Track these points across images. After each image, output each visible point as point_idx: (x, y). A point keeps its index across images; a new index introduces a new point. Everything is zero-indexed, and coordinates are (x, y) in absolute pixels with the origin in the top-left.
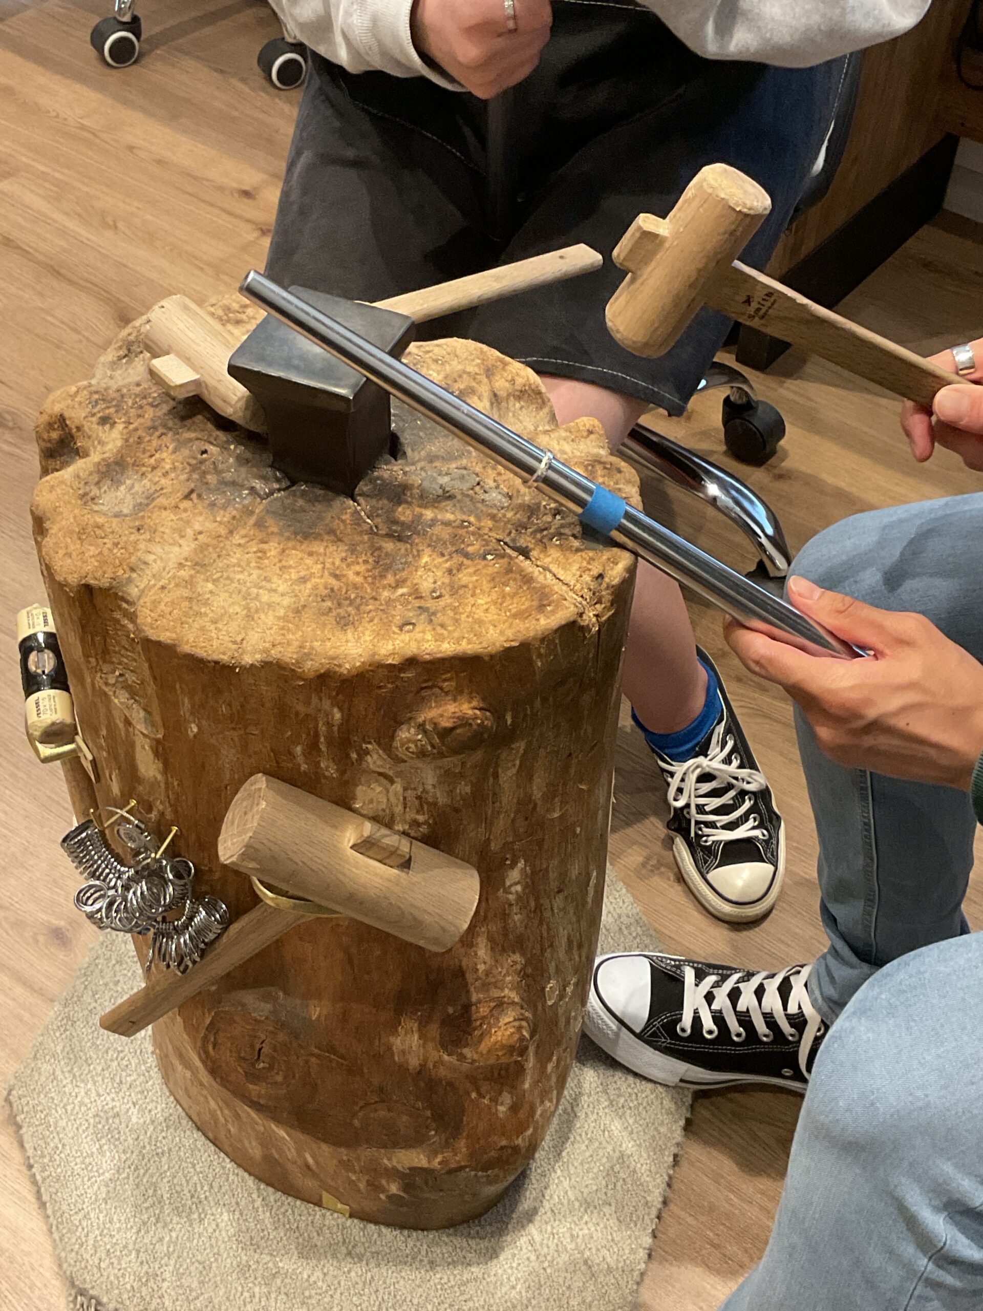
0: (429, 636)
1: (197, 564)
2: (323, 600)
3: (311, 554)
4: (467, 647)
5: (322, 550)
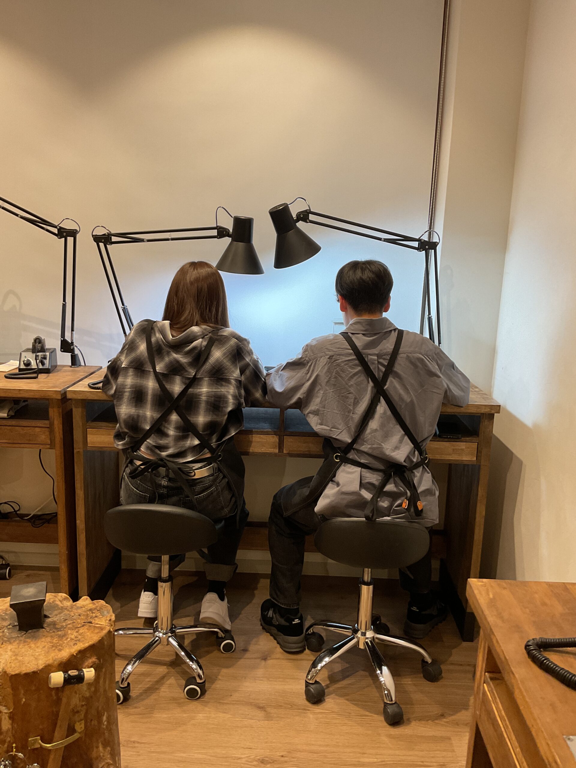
0: (81, 644)
2: (51, 648)
3: (42, 642)
4: (90, 643)
5: (44, 640)
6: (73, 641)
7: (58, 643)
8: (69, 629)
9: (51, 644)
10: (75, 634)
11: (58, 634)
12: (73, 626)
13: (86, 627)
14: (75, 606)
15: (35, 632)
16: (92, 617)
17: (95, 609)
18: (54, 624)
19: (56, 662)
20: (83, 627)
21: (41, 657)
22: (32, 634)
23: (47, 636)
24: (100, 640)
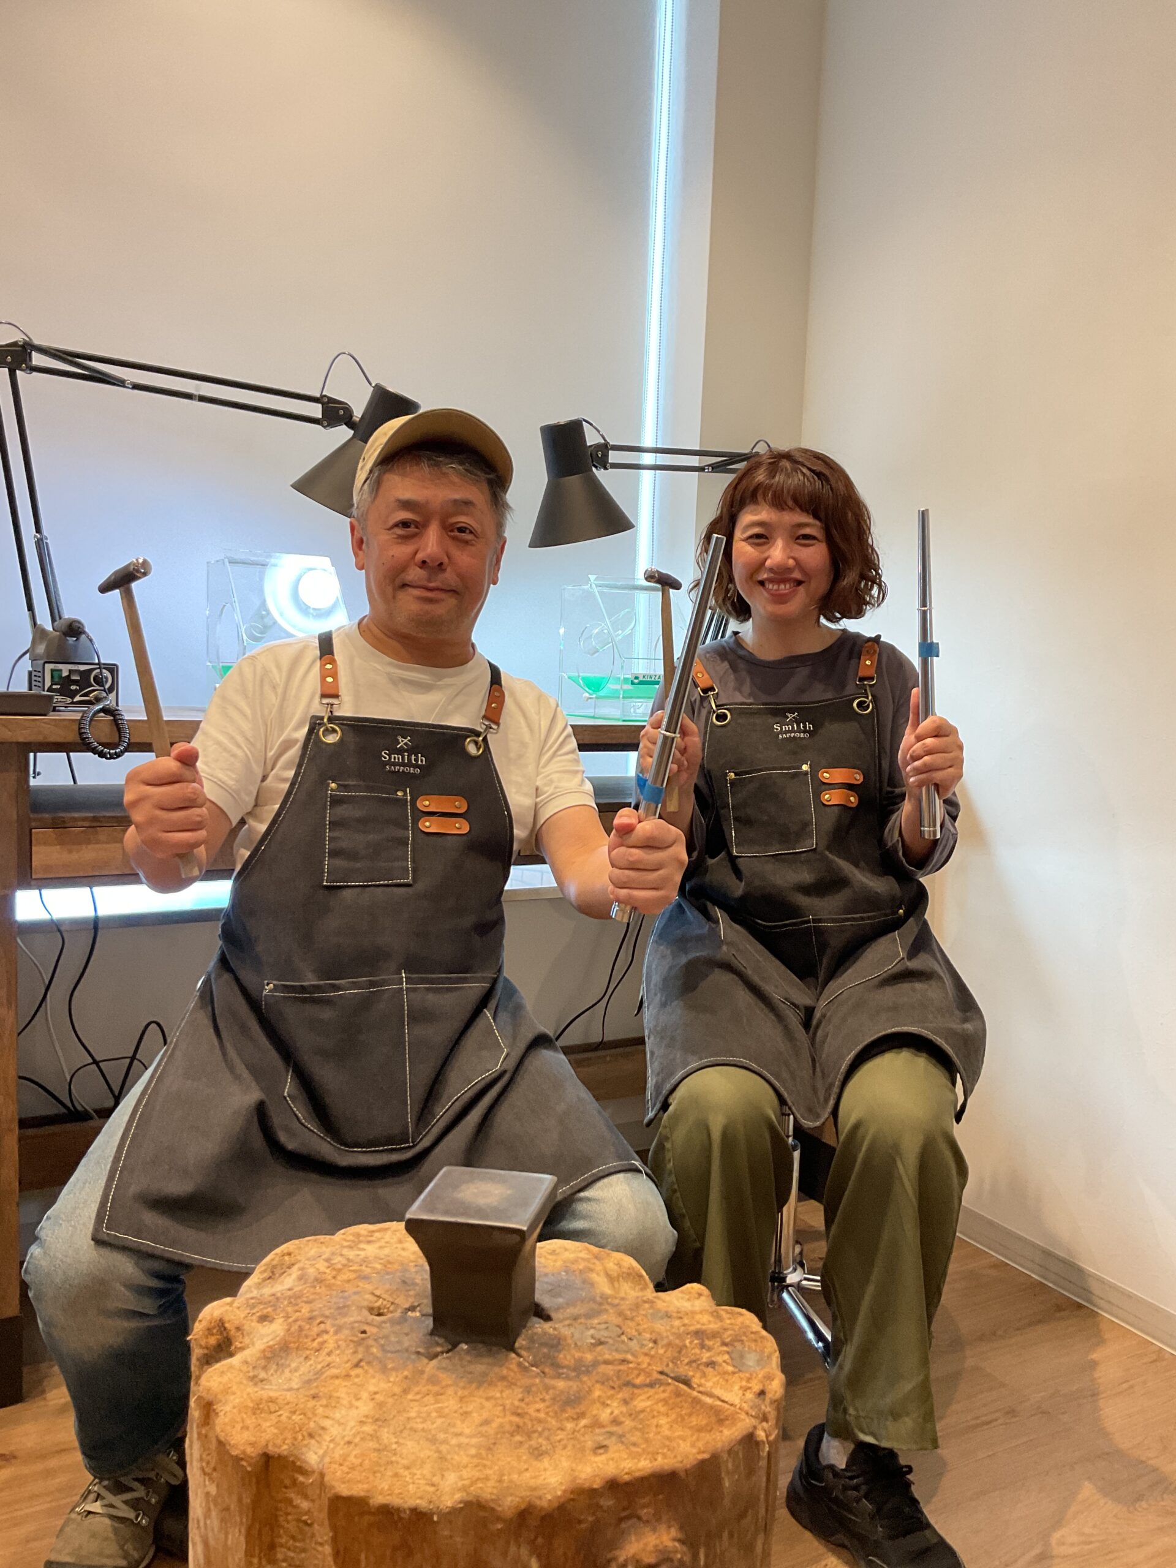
0: (624, 1454)
1: (377, 1420)
2: (512, 1435)
3: (488, 1399)
4: (663, 1462)
5: (498, 1394)
6: (599, 1431)
7: (540, 1421)
8: (604, 1381)
9: (516, 1419)
10: (615, 1408)
11: (555, 1388)
12: (619, 1374)
13: (660, 1393)
15: (479, 1356)
16: (694, 1361)
18: (556, 1346)
20: (651, 1391)
21: (463, 1459)
22: (470, 1360)
23: (511, 1384)
24: (703, 1462)
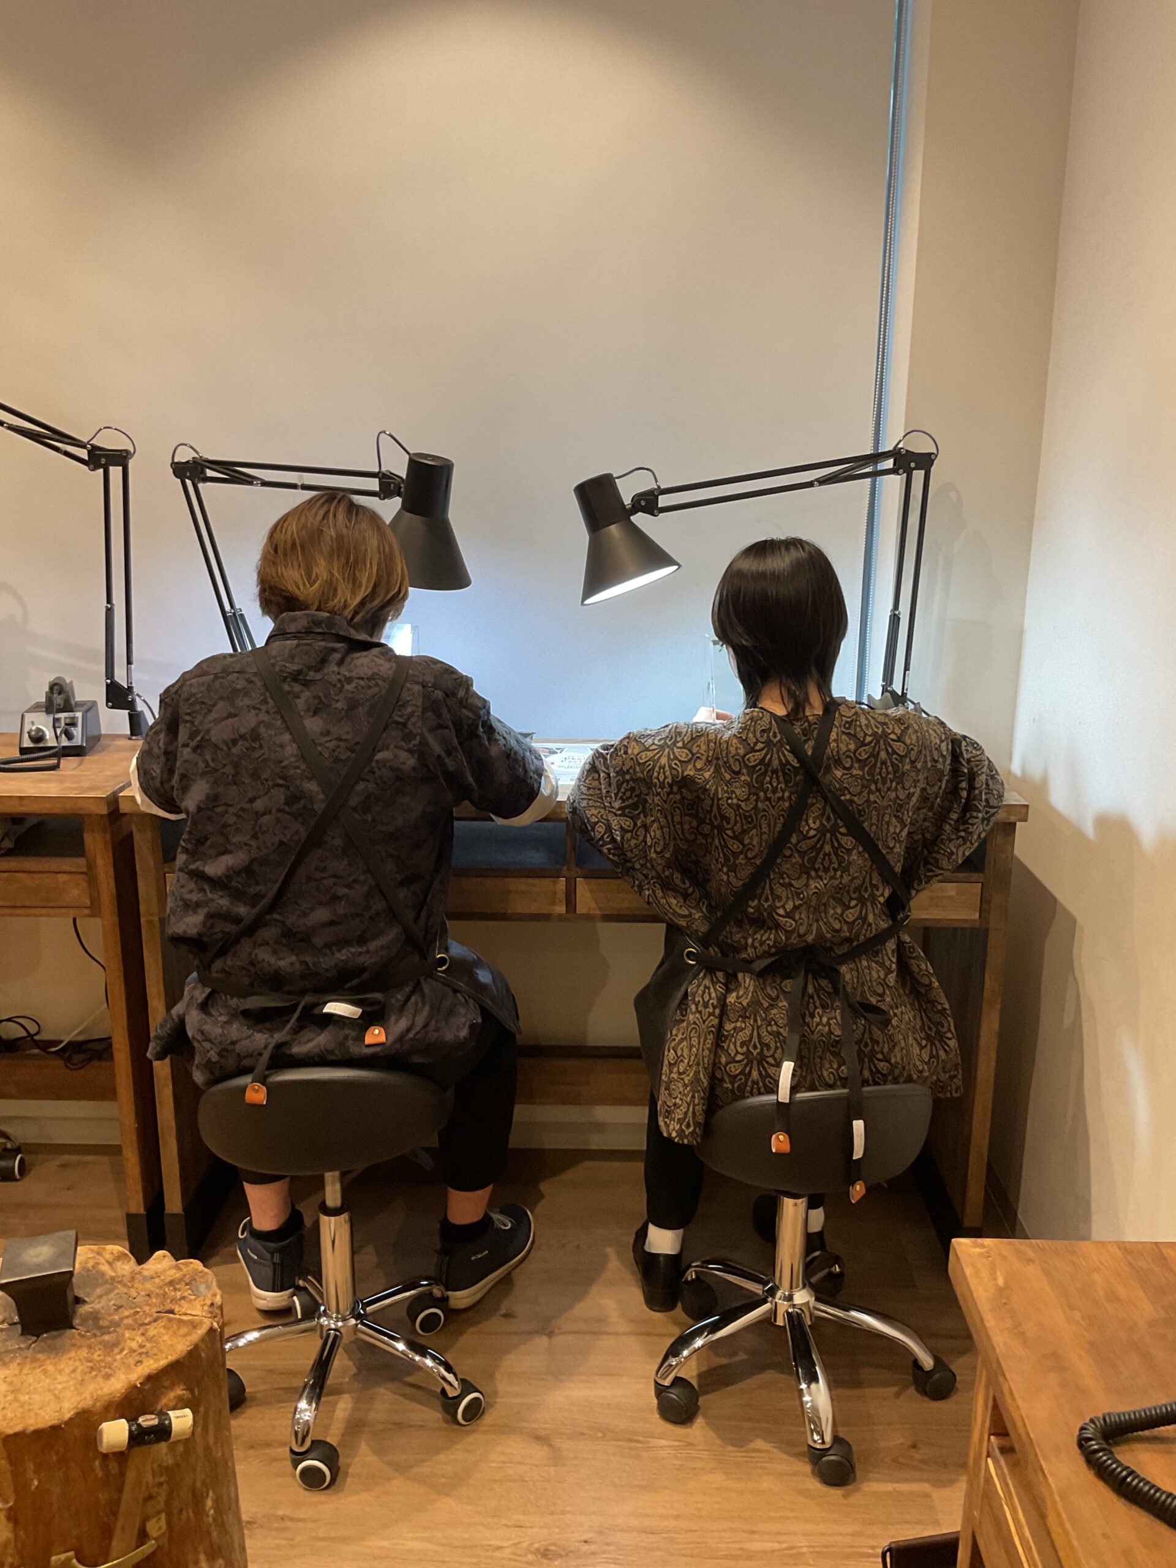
6: (134, 1354)
7: (102, 1361)
8: (129, 1327)
9: (90, 1364)
10: (139, 1339)
11: (103, 1341)
12: (135, 1321)
13: (160, 1323)
14: (138, 1276)
15: (55, 1338)
16: (173, 1300)
17: (181, 1280)
18: (95, 1317)
19: (98, 1404)
20: (155, 1324)
21: (68, 1394)
22: (49, 1342)
23: (80, 1347)
24: (191, 1350)
